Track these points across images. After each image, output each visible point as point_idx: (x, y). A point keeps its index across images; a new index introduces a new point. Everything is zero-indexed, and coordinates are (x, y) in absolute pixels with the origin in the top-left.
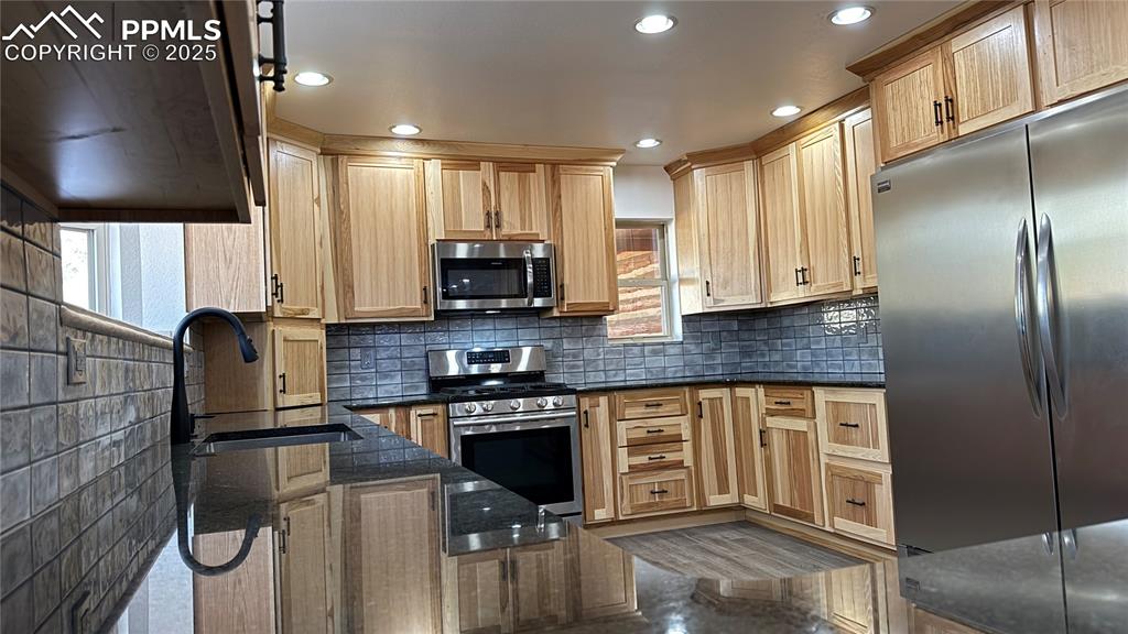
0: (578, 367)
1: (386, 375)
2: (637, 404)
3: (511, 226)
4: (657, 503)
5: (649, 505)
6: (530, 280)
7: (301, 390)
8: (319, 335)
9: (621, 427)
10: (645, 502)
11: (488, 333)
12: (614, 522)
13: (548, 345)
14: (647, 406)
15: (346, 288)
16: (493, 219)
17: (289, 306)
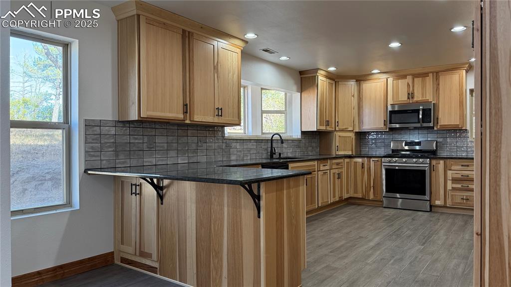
0: (454, 149)
1: (379, 148)
2: (458, 165)
3: (418, 97)
4: (464, 203)
5: (459, 203)
6: (421, 117)
7: (345, 150)
8: (352, 135)
9: (449, 173)
10: (459, 202)
11: (415, 135)
12: (445, 207)
13: (441, 140)
14: (462, 166)
15: (361, 122)
16: (411, 95)
17: (341, 127)
